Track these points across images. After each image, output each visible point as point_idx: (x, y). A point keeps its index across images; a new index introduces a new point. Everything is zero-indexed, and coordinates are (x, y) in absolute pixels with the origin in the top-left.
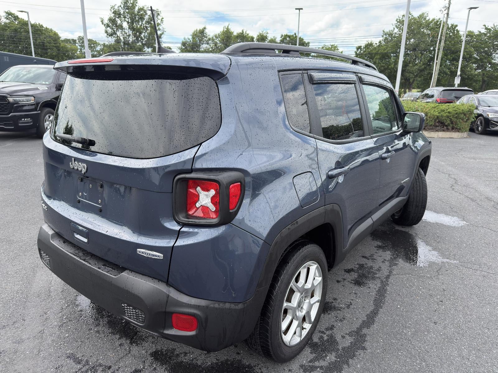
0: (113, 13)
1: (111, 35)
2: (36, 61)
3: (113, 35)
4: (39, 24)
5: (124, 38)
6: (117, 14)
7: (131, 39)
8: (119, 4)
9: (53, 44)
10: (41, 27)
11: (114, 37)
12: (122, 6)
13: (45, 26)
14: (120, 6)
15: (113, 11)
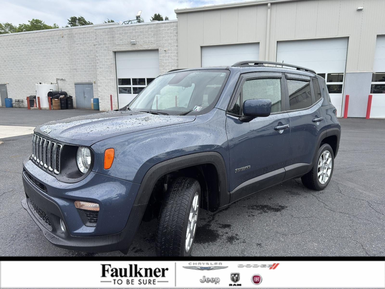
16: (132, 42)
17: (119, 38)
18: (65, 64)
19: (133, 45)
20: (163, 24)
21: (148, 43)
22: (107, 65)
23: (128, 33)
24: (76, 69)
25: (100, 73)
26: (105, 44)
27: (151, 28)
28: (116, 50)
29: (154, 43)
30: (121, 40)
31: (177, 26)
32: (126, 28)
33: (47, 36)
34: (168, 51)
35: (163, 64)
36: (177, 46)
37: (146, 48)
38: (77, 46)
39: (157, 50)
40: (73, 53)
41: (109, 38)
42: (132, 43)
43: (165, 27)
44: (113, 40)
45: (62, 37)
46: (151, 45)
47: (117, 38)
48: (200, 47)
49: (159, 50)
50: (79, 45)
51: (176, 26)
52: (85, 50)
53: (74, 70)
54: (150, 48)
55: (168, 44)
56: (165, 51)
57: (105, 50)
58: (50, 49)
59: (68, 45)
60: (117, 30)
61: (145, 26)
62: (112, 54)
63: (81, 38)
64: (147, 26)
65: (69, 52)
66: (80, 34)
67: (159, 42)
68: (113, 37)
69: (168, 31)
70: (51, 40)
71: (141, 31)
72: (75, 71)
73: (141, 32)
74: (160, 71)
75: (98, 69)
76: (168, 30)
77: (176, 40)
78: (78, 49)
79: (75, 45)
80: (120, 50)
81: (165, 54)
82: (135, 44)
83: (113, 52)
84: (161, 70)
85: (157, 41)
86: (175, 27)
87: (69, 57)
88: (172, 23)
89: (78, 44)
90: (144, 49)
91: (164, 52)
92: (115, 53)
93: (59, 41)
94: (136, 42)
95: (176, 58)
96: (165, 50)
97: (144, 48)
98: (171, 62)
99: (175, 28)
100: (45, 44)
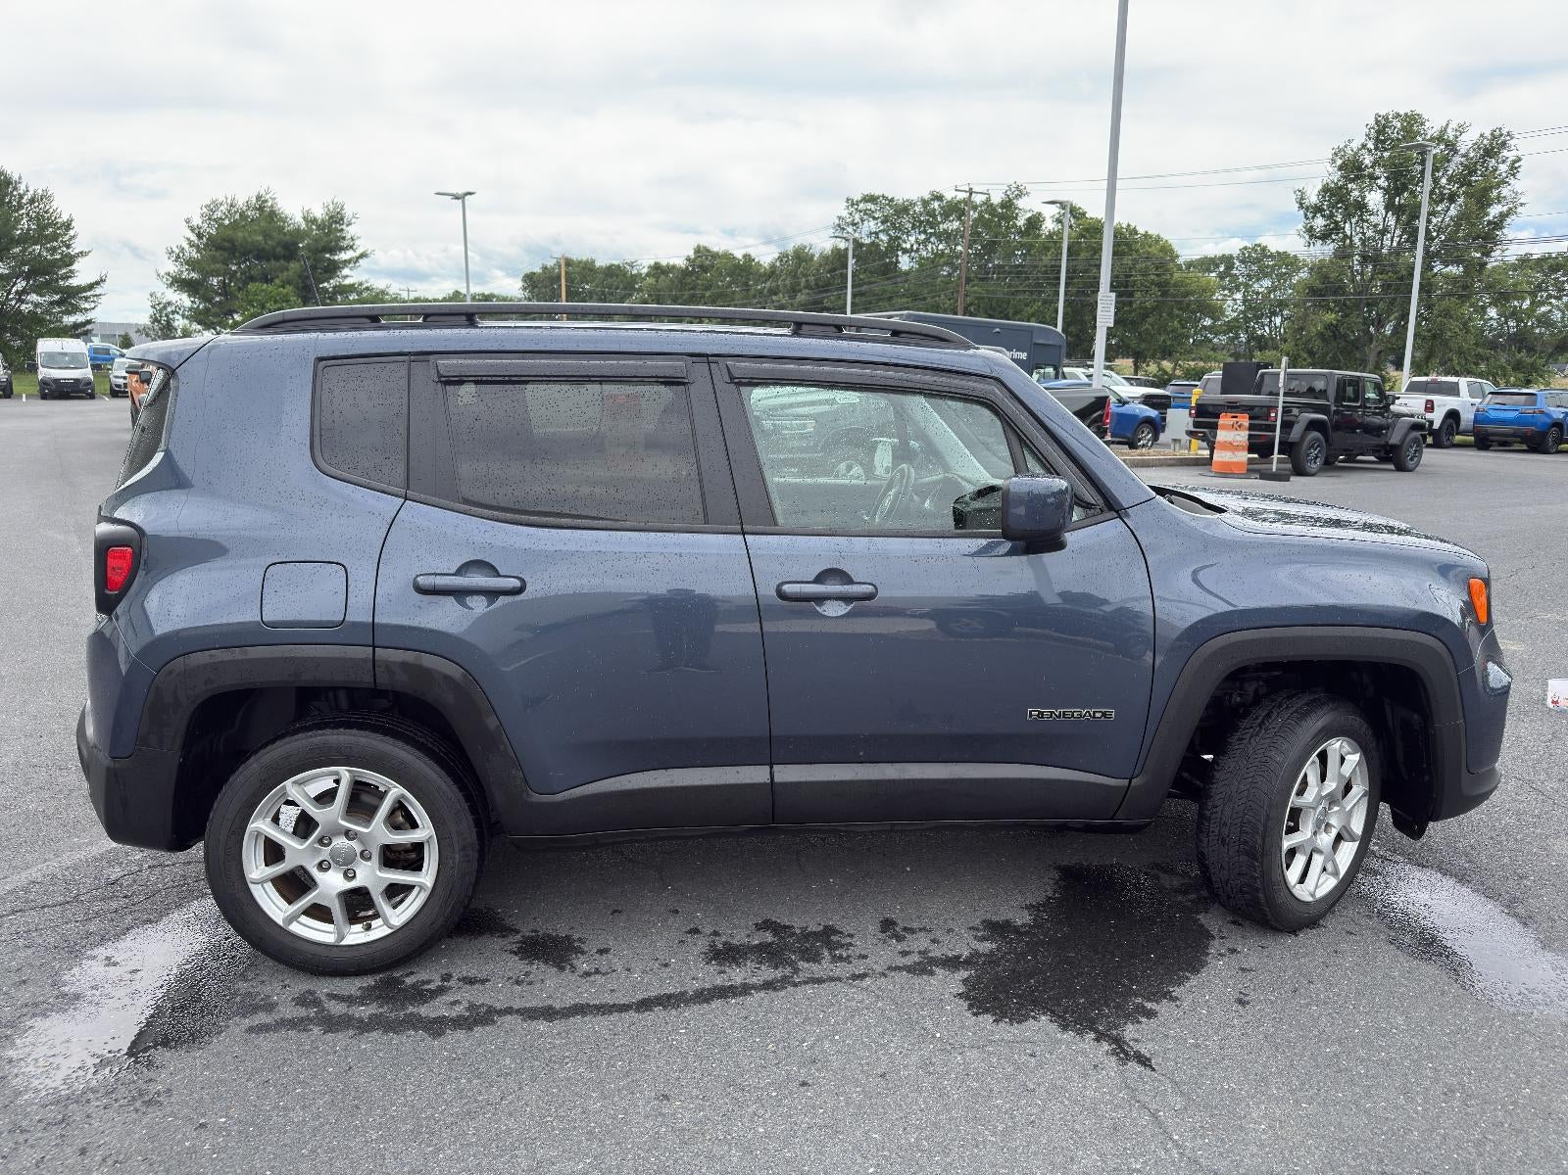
0: (1340, 168)
1: (1325, 237)
2: (998, 330)
3: (1331, 234)
4: (1129, 225)
5: (1363, 242)
6: (1352, 169)
7: (1388, 243)
8: (1359, 140)
9: (1153, 277)
10: (1131, 234)
11: (1333, 241)
12: (1371, 145)
13: (1141, 230)
14: (1364, 146)
15: (1339, 162)
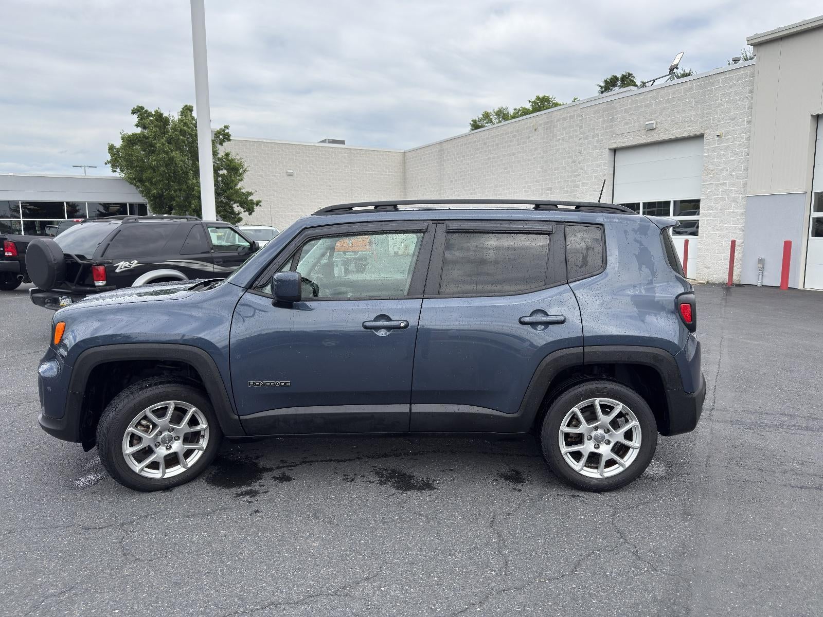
16: (647, 124)
17: (622, 121)
18: (535, 179)
19: (650, 132)
20: (720, 75)
21: (682, 123)
22: (596, 177)
23: (641, 107)
24: (551, 189)
25: (582, 195)
26: (597, 135)
27: (691, 89)
28: (614, 146)
29: (695, 122)
30: (627, 124)
31: (752, 75)
32: (639, 98)
33: (512, 132)
34: (725, 136)
35: (711, 167)
36: (749, 122)
37: (677, 135)
38: (557, 143)
39: (701, 137)
40: (549, 158)
41: (604, 122)
42: (649, 127)
43: (724, 81)
44: (611, 127)
45: (535, 130)
46: (689, 126)
47: (619, 120)
48: (810, 117)
49: (705, 136)
50: (560, 141)
51: (750, 76)
52: (570, 150)
53: (548, 190)
54: (686, 133)
55: (726, 120)
56: (718, 136)
57: (595, 148)
58: (514, 154)
59: (543, 145)
60: (620, 105)
61: (679, 86)
62: (607, 155)
63: (565, 129)
64: (682, 86)
65: (542, 158)
66: (565, 119)
67: (707, 117)
68: (612, 120)
69: (731, 90)
70: (517, 137)
71: (668, 99)
72: (549, 192)
73: (668, 101)
74: (704, 182)
75: (579, 186)
76: (731, 87)
77: (748, 109)
78: (558, 150)
79: (555, 143)
80: (624, 145)
81: (718, 144)
82: (653, 129)
83: (610, 149)
84: (706, 181)
85: (702, 117)
86: (748, 78)
87: (542, 167)
88: (742, 69)
89: (560, 139)
90: (672, 137)
91: (717, 138)
92: (615, 151)
93: (529, 137)
94: (656, 124)
95: (744, 150)
96: (719, 134)
97: (672, 135)
98: (733, 160)
99: (747, 81)
100: (509, 146)
